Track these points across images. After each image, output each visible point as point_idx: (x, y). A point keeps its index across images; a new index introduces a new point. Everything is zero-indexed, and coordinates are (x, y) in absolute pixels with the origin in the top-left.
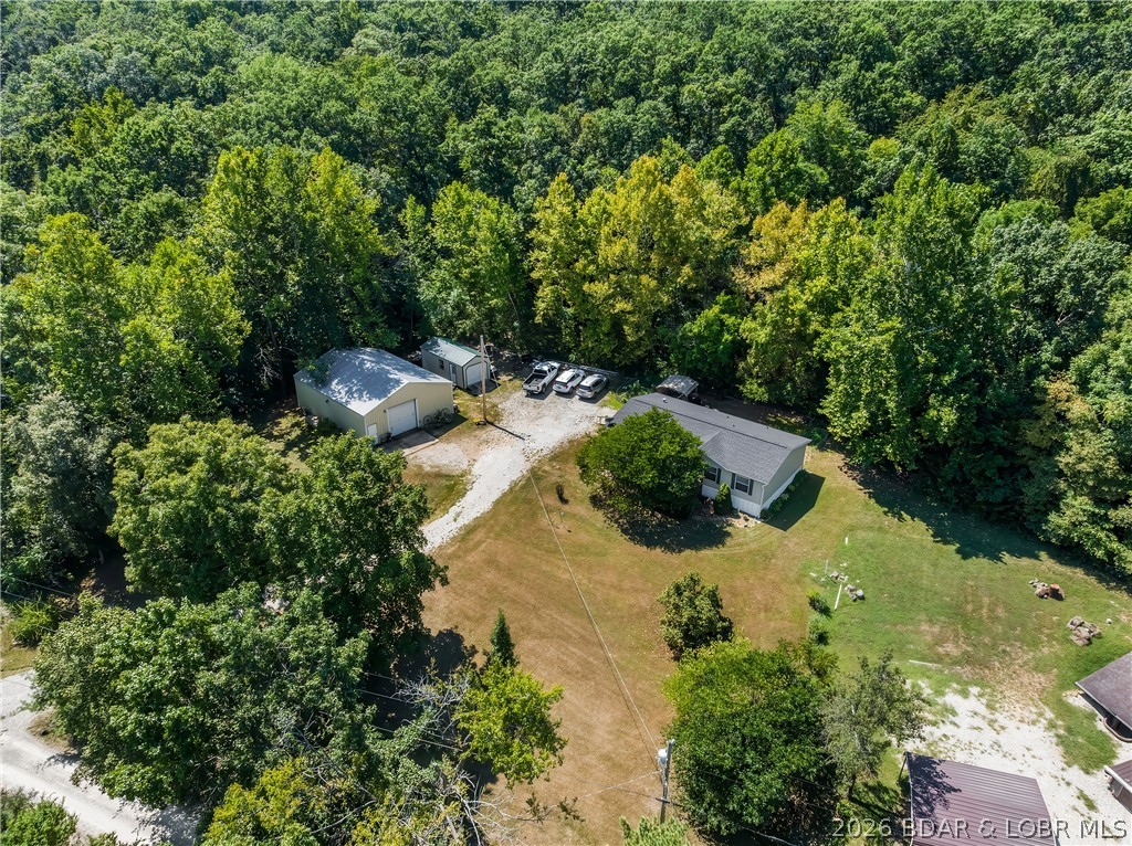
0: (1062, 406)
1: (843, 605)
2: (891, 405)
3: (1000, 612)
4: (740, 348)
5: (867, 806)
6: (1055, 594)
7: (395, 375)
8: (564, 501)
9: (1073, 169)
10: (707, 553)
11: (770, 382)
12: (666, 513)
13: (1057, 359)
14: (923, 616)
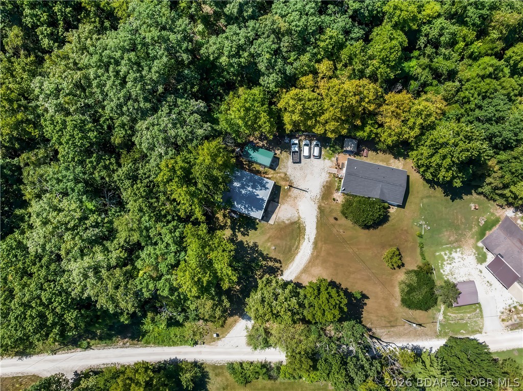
1: (425, 232)
7: (258, 195)
8: (337, 219)
14: (445, 229)
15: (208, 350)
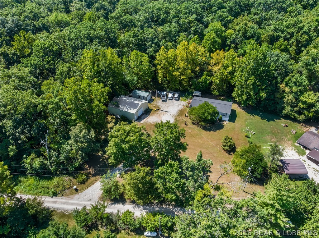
0: (284, 89)
1: (252, 135)
2: (252, 94)
3: (279, 131)
4: (211, 83)
5: (273, 170)
6: (287, 126)
7: (137, 102)
8: (187, 125)
9: (271, 36)
10: (221, 130)
11: (218, 91)
12: (210, 124)
13: (281, 80)
14: (266, 135)
15: (64, 201)
